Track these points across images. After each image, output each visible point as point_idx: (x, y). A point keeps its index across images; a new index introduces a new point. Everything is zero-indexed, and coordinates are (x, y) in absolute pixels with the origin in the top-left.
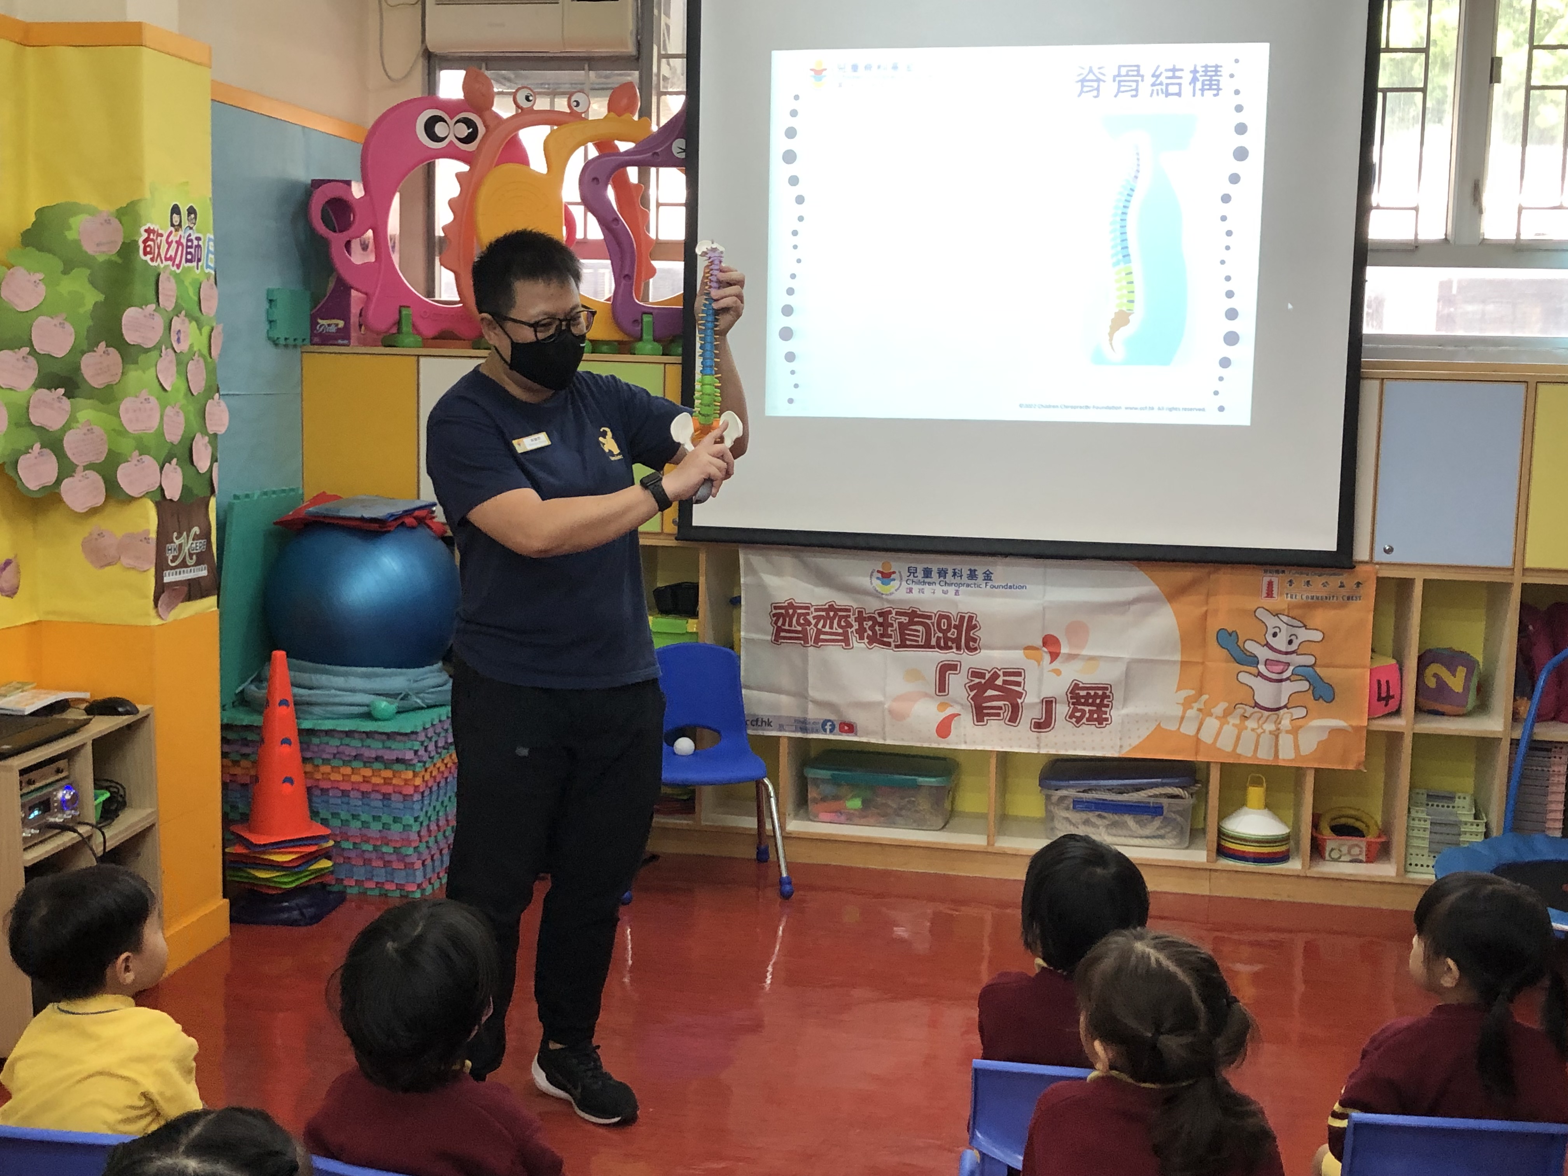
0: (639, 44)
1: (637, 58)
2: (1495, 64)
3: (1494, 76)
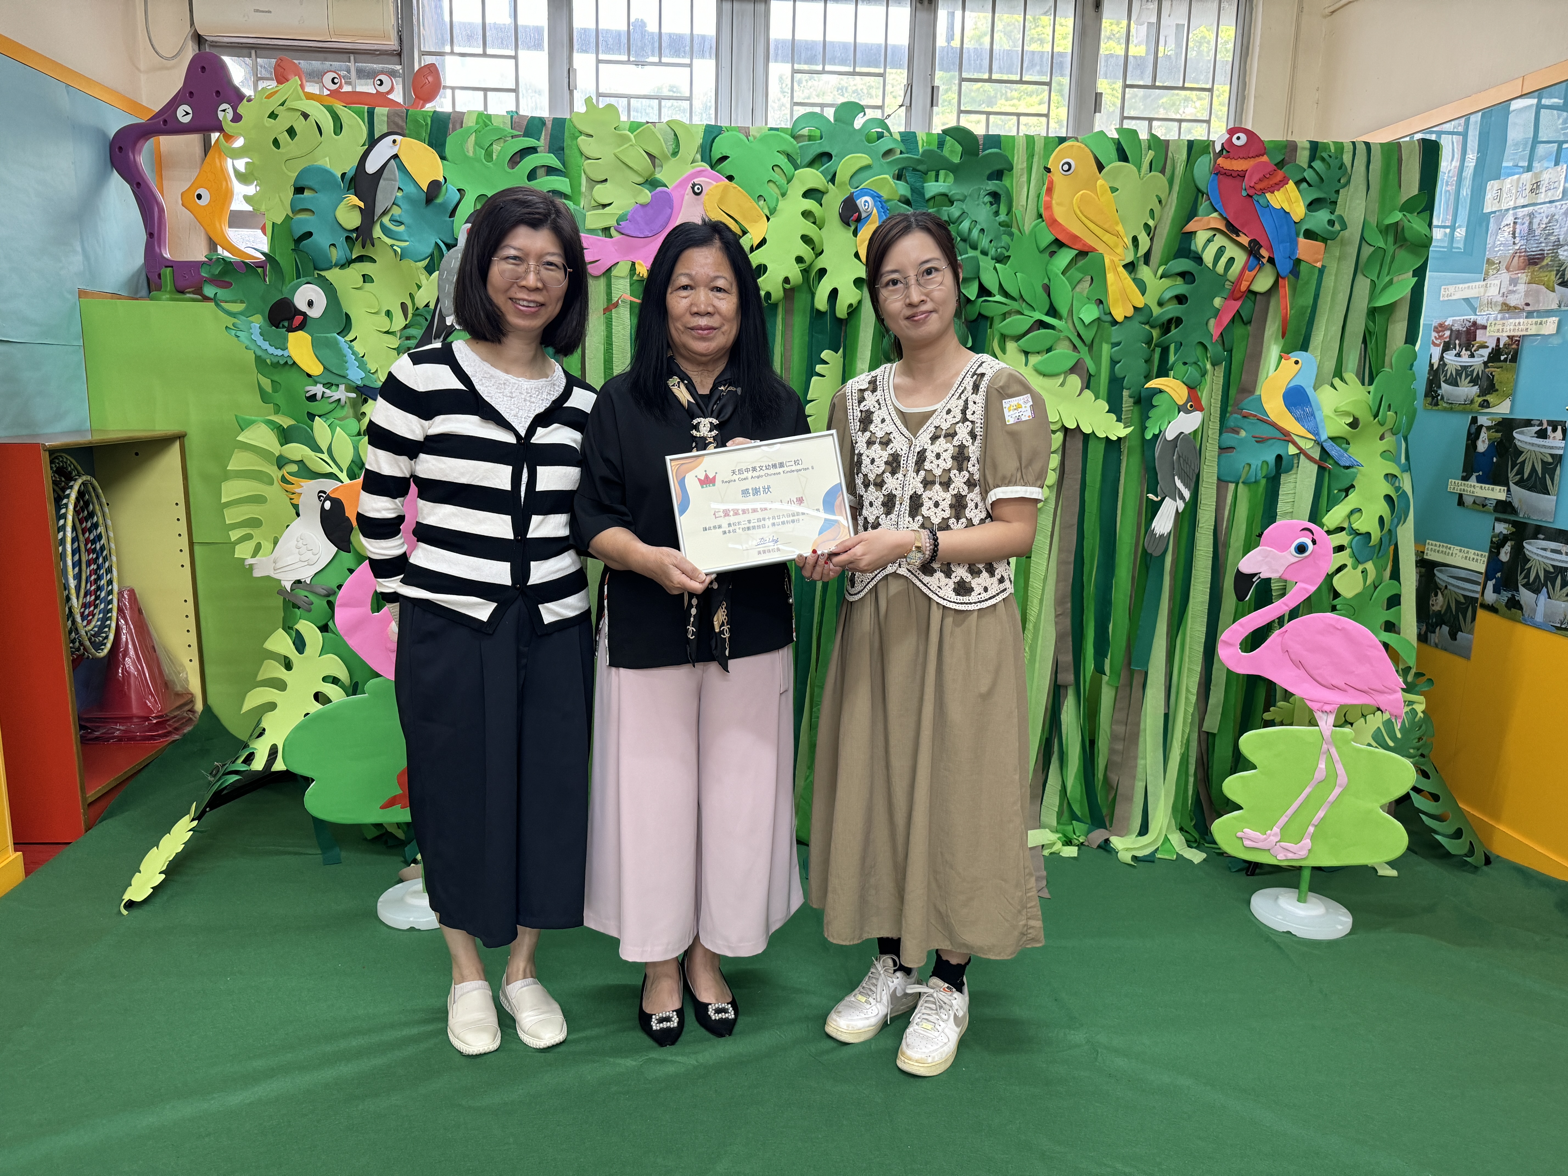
0: (400, 39)
1: (399, 54)
2: (1098, 96)
3: (1097, 108)
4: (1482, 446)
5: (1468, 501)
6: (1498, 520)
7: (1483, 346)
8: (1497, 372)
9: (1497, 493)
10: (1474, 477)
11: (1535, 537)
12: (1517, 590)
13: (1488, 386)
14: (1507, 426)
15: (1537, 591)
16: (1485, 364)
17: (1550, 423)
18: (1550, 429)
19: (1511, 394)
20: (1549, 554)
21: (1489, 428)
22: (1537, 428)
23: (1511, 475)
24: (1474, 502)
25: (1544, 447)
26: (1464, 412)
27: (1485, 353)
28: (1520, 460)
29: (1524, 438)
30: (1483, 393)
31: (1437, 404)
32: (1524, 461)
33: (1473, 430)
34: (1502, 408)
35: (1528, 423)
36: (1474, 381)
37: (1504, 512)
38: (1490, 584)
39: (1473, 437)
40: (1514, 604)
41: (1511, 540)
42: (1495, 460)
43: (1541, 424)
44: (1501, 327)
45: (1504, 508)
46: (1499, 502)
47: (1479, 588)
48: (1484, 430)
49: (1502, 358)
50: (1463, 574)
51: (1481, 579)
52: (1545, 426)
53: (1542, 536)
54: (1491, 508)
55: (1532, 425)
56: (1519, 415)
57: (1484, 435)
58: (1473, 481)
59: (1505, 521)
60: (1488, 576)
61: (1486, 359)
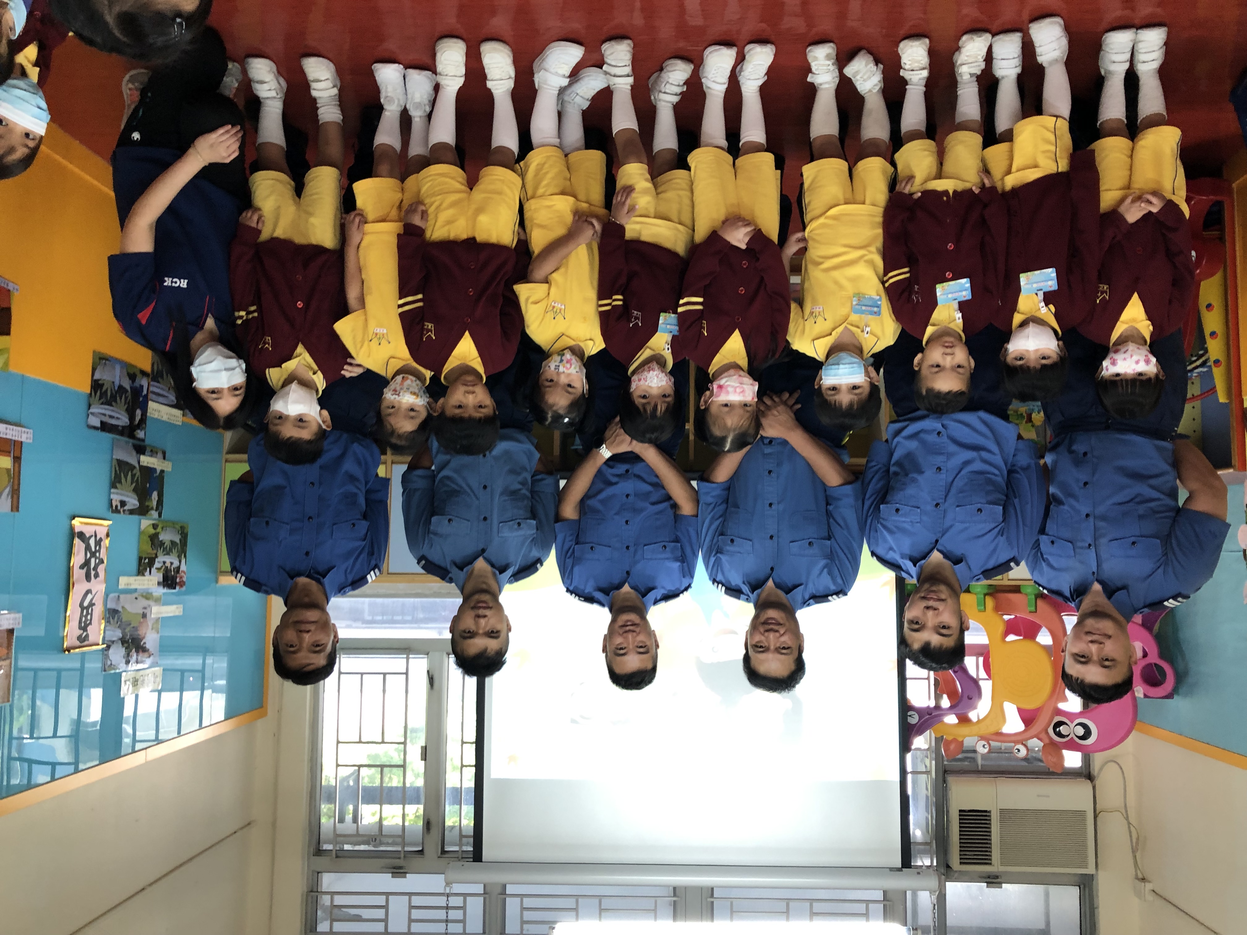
0: (945, 781)
1: (945, 772)
2: (424, 757)
3: (425, 750)
4: (155, 495)
5: (160, 455)
6: (143, 440)
7: (159, 569)
8: (149, 550)
9: (146, 460)
10: (158, 472)
11: (123, 427)
12: (131, 388)
13: (154, 539)
14: (142, 511)
15: (121, 387)
16: (156, 556)
17: (119, 512)
18: (119, 507)
19: (141, 533)
20: (116, 415)
21: (152, 509)
22: (126, 508)
23: (138, 474)
24: (157, 453)
25: (122, 495)
26: (167, 521)
27: (157, 565)
28: (134, 485)
29: (133, 502)
30: (156, 535)
31: (181, 527)
32: (132, 484)
33: (160, 507)
34: (146, 523)
35: (132, 512)
36: (162, 544)
37: (140, 446)
38: (145, 392)
39: (160, 502)
40: (132, 377)
41: (136, 426)
42: (148, 485)
43: (124, 511)
44: (150, 583)
45: (140, 449)
46: (144, 454)
47: (151, 389)
48: (155, 507)
49: (147, 561)
50: (161, 399)
51: (151, 396)
52: (122, 510)
53: (120, 428)
54: (148, 450)
55: (129, 510)
56: (135, 517)
57: (154, 503)
58: (159, 469)
59: (139, 440)
60: (146, 399)
61: (157, 560)
